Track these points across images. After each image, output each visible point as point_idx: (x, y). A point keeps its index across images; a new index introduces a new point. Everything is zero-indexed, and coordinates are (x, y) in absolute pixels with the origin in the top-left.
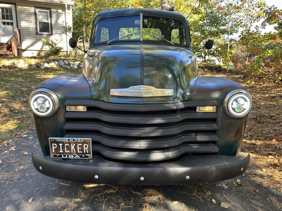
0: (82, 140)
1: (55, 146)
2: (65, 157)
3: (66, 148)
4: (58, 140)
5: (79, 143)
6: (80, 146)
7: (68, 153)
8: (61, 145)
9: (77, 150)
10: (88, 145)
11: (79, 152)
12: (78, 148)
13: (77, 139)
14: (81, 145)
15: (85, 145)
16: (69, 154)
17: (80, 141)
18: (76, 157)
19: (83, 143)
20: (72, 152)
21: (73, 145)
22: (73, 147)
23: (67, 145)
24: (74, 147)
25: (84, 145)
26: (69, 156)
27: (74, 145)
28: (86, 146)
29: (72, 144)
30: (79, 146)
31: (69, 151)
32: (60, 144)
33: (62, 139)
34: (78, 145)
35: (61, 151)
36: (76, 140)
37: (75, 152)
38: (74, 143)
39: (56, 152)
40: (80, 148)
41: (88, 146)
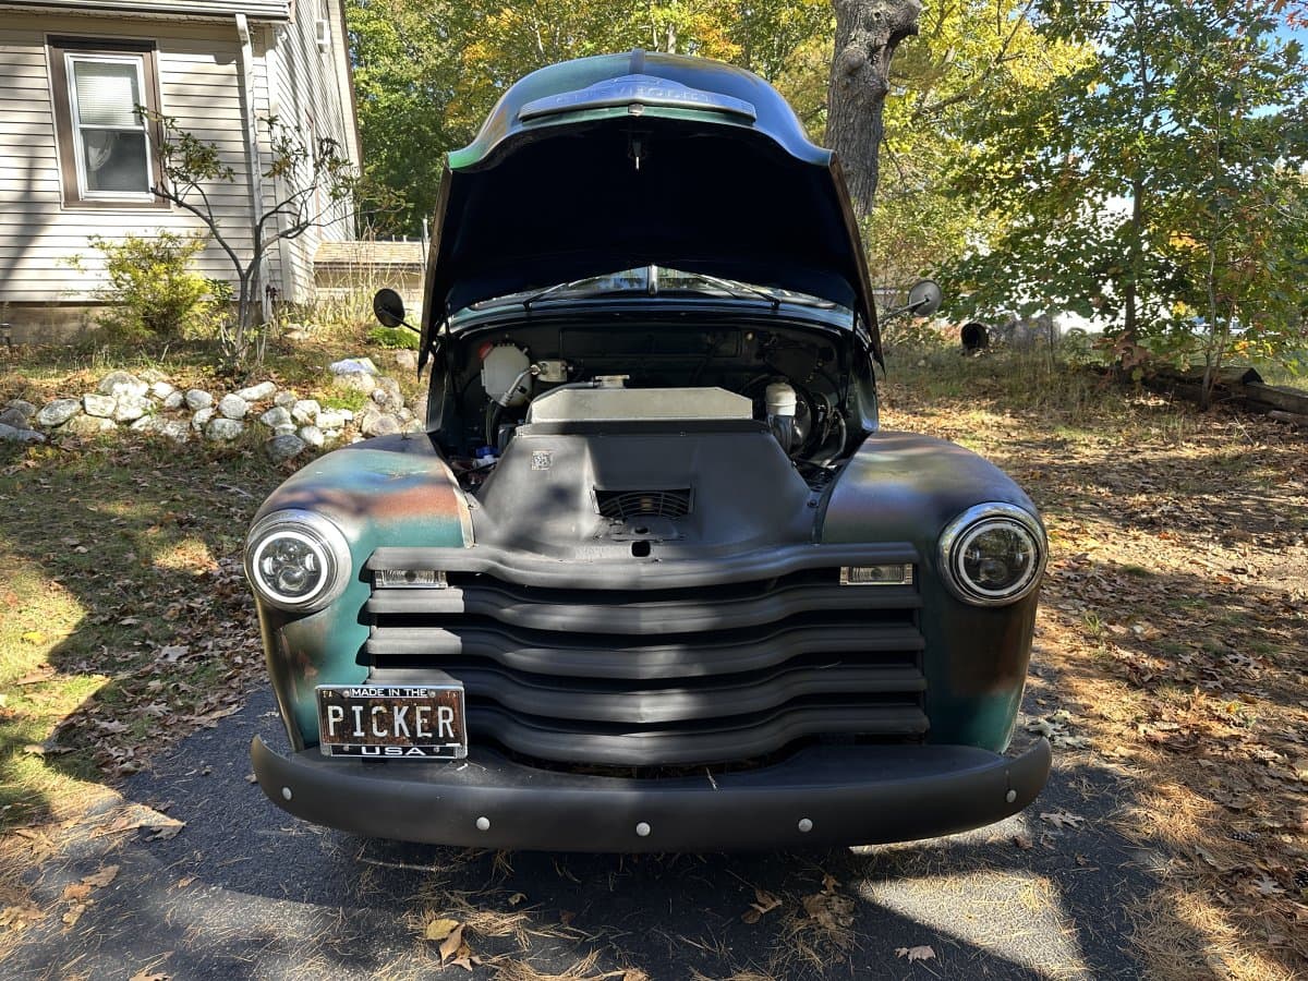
0: (431, 690)
1: (336, 714)
2: (371, 755)
3: (374, 721)
4: (347, 692)
5: (421, 702)
6: (424, 714)
7: (383, 738)
8: (357, 709)
9: (415, 728)
10: (453, 710)
11: (420, 735)
12: (419, 721)
13: (415, 690)
14: (428, 709)
15: (441, 709)
16: (385, 743)
17: (425, 696)
18: (410, 752)
19: (435, 703)
20: (397, 734)
21: (400, 710)
22: (399, 719)
23: (378, 712)
24: (405, 717)
25: (437, 710)
26: (387, 749)
27: (405, 709)
28: (446, 716)
29: (396, 708)
30: (422, 712)
31: (385, 733)
32: (354, 708)
33: (362, 690)
34: (419, 709)
35: (359, 733)
36: (410, 692)
37: (407, 735)
38: (404, 704)
39: (340, 736)
40: (426, 721)
41: (454, 714)
